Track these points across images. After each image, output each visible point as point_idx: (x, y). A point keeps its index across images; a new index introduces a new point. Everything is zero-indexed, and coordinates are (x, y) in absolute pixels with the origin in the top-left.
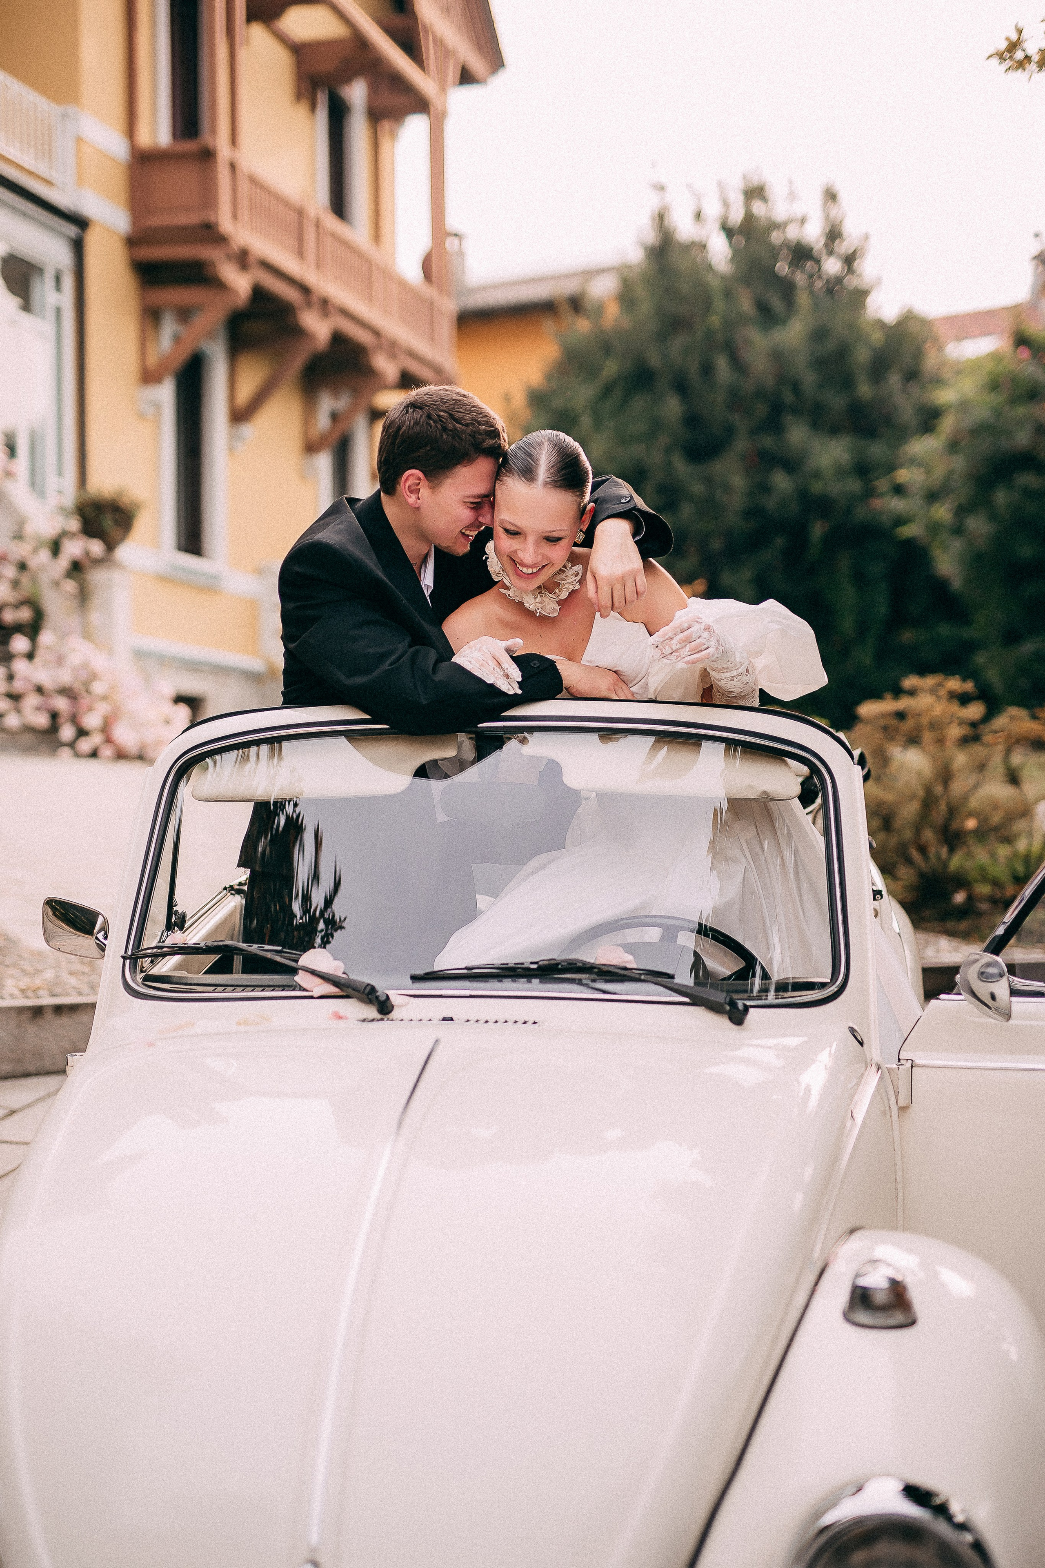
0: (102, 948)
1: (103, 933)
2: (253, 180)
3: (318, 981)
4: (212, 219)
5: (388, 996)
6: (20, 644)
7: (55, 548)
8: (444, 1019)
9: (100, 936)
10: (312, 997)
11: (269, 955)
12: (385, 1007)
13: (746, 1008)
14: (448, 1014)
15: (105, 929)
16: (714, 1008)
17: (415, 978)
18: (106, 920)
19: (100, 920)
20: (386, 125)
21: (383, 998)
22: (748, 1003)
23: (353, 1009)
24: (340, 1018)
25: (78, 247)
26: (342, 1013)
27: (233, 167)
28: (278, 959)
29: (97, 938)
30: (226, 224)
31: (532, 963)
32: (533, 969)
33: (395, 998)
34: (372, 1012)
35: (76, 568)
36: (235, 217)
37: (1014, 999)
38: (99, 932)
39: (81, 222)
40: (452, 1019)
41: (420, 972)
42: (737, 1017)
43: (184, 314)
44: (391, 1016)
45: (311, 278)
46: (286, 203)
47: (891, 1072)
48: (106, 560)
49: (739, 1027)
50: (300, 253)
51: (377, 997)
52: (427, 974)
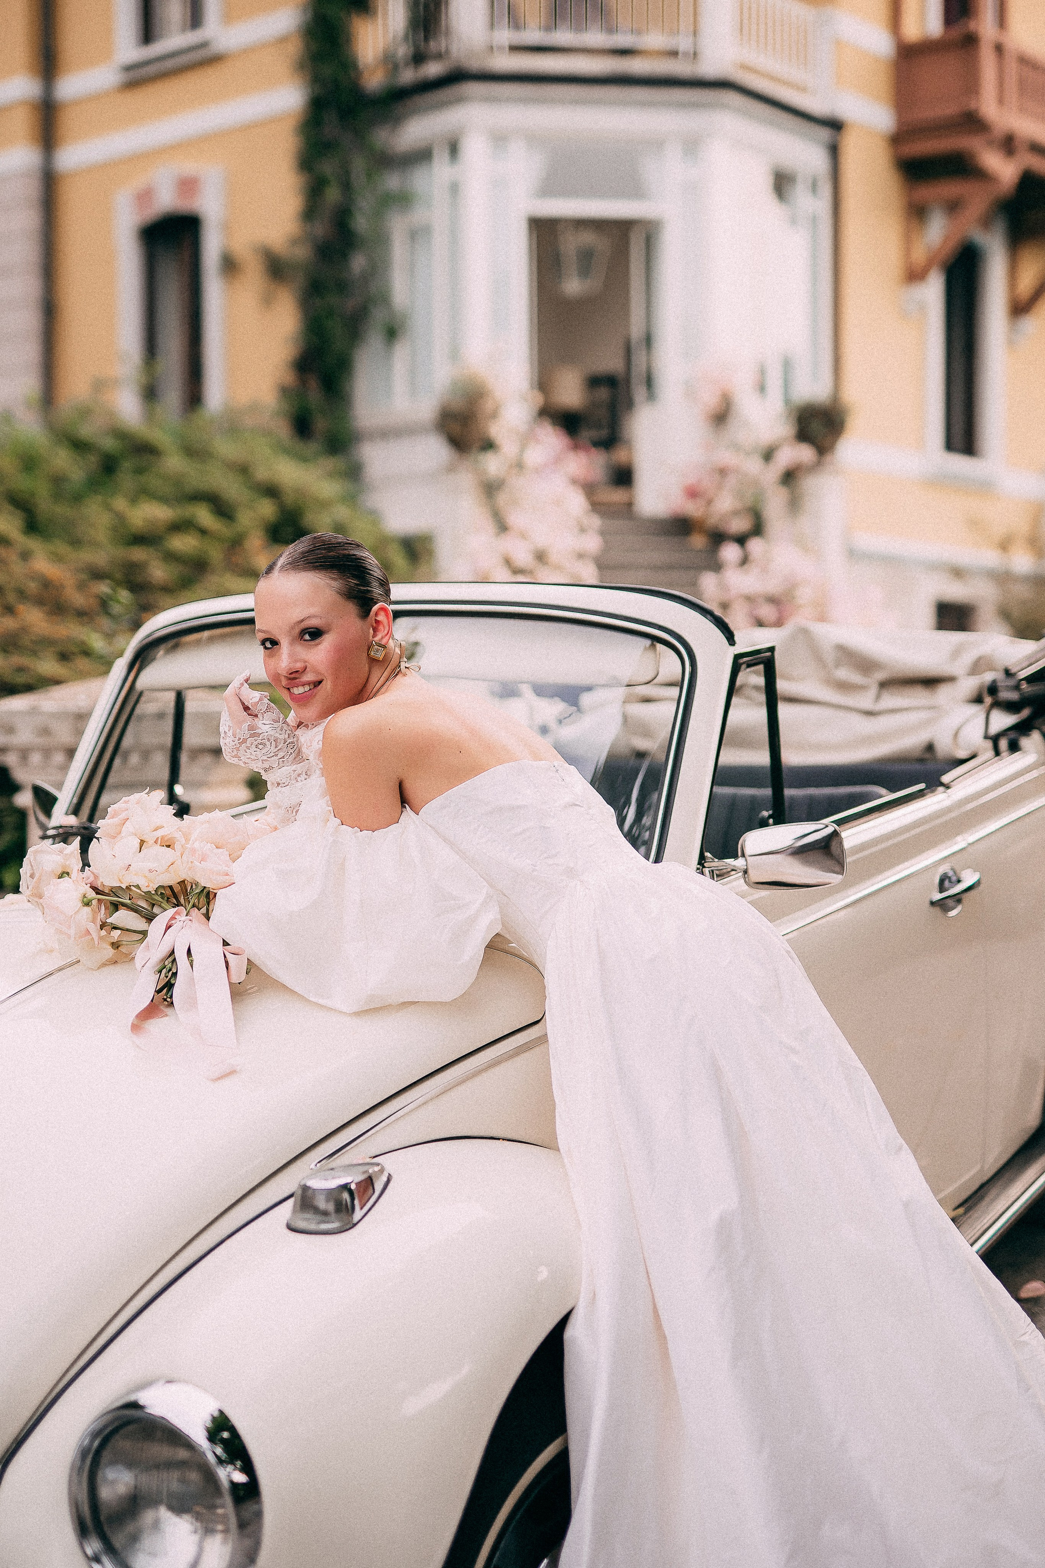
2: (1024, 61)
4: (973, 105)
6: (730, 552)
7: (768, 455)
25: (834, 151)
27: (999, 49)
30: (990, 112)
35: (790, 477)
36: (1001, 101)
39: (835, 125)
43: (954, 207)
48: (817, 466)
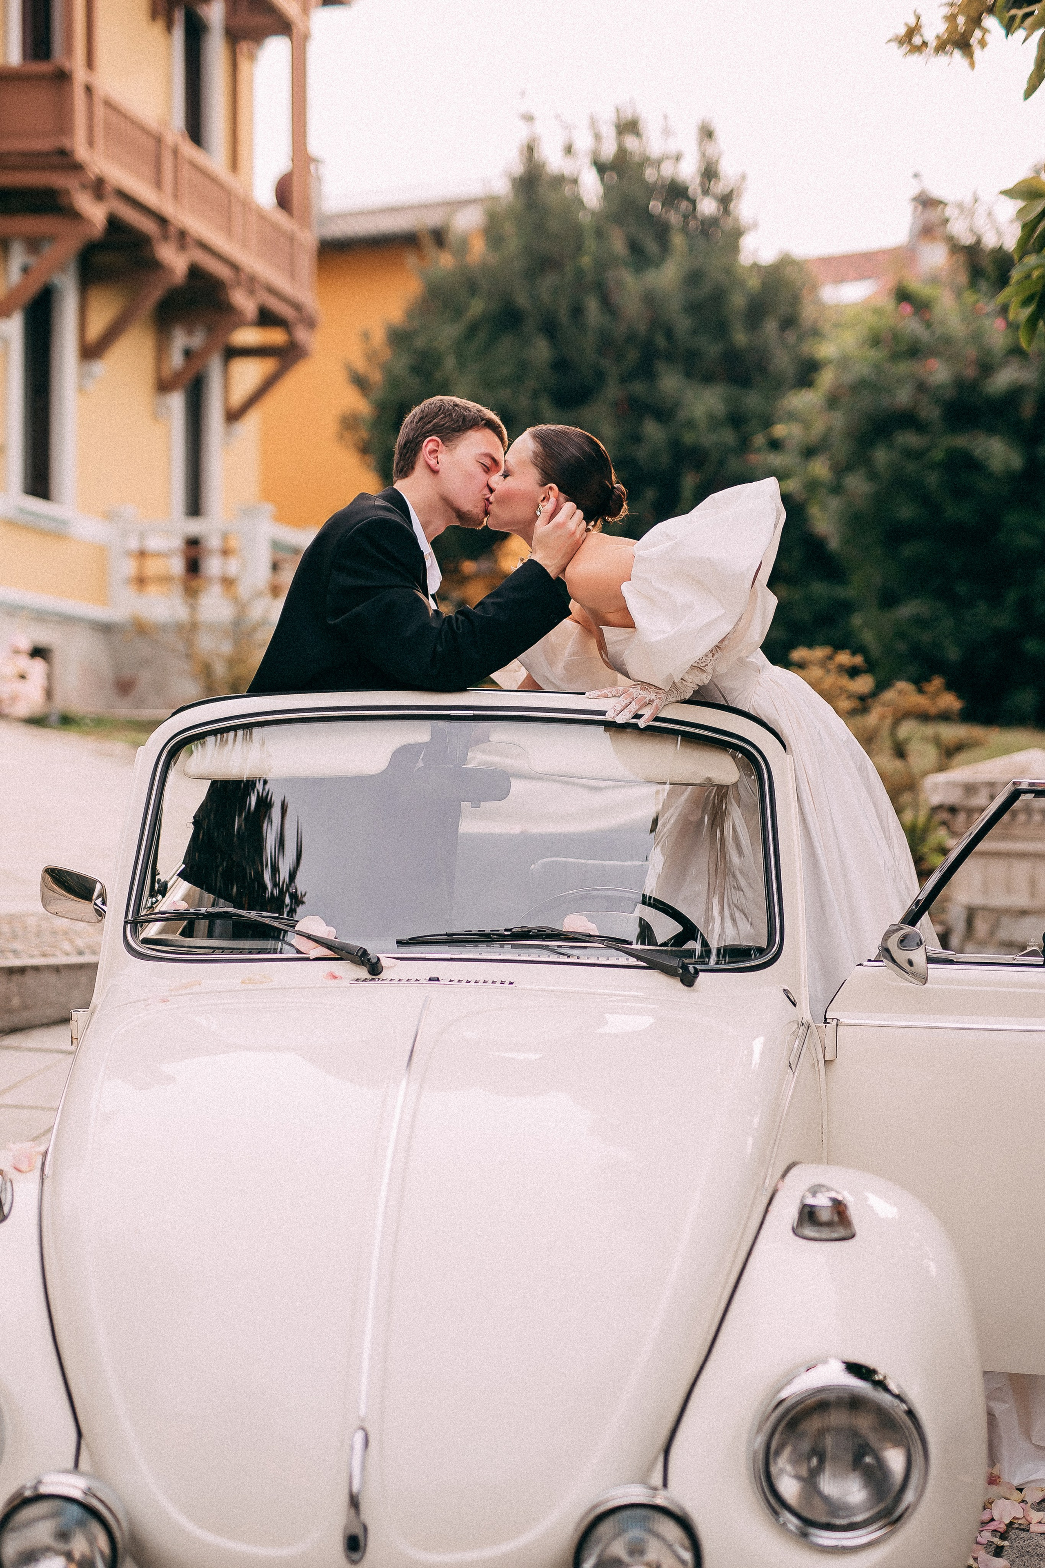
0: (100, 913)
1: (101, 899)
2: (108, 104)
3: (312, 944)
4: (67, 145)
5: (379, 959)
8: (430, 980)
9: (99, 902)
10: (308, 959)
11: (267, 921)
12: (375, 969)
13: (697, 972)
14: (434, 975)
15: (103, 895)
16: (669, 971)
17: (400, 943)
18: (103, 887)
19: (98, 887)
20: (244, 47)
21: (374, 961)
22: (699, 967)
23: (346, 969)
24: (335, 978)
26: (337, 974)
27: (89, 89)
28: (276, 924)
29: (95, 904)
30: (82, 152)
31: (506, 930)
32: (508, 935)
33: (384, 962)
34: (363, 973)
36: (91, 143)
37: (929, 966)
38: (98, 897)
40: (438, 980)
41: (406, 937)
42: (688, 980)
43: (34, 245)
44: (381, 976)
45: (168, 209)
46: (144, 129)
47: (820, 1030)
49: (689, 989)
50: (158, 184)
51: (369, 960)
52: (410, 939)
